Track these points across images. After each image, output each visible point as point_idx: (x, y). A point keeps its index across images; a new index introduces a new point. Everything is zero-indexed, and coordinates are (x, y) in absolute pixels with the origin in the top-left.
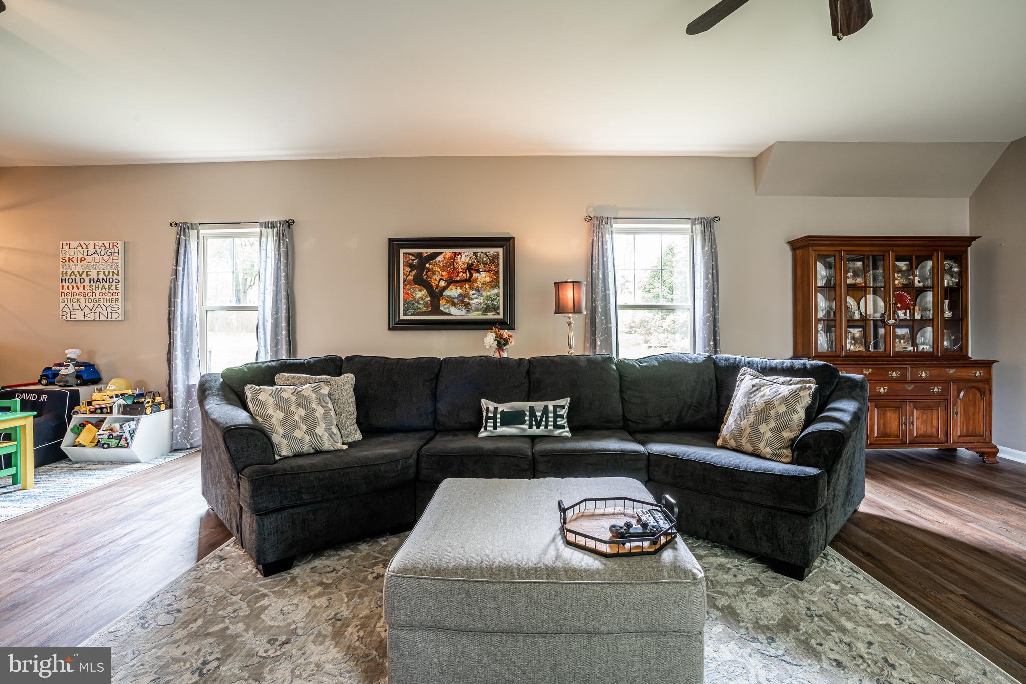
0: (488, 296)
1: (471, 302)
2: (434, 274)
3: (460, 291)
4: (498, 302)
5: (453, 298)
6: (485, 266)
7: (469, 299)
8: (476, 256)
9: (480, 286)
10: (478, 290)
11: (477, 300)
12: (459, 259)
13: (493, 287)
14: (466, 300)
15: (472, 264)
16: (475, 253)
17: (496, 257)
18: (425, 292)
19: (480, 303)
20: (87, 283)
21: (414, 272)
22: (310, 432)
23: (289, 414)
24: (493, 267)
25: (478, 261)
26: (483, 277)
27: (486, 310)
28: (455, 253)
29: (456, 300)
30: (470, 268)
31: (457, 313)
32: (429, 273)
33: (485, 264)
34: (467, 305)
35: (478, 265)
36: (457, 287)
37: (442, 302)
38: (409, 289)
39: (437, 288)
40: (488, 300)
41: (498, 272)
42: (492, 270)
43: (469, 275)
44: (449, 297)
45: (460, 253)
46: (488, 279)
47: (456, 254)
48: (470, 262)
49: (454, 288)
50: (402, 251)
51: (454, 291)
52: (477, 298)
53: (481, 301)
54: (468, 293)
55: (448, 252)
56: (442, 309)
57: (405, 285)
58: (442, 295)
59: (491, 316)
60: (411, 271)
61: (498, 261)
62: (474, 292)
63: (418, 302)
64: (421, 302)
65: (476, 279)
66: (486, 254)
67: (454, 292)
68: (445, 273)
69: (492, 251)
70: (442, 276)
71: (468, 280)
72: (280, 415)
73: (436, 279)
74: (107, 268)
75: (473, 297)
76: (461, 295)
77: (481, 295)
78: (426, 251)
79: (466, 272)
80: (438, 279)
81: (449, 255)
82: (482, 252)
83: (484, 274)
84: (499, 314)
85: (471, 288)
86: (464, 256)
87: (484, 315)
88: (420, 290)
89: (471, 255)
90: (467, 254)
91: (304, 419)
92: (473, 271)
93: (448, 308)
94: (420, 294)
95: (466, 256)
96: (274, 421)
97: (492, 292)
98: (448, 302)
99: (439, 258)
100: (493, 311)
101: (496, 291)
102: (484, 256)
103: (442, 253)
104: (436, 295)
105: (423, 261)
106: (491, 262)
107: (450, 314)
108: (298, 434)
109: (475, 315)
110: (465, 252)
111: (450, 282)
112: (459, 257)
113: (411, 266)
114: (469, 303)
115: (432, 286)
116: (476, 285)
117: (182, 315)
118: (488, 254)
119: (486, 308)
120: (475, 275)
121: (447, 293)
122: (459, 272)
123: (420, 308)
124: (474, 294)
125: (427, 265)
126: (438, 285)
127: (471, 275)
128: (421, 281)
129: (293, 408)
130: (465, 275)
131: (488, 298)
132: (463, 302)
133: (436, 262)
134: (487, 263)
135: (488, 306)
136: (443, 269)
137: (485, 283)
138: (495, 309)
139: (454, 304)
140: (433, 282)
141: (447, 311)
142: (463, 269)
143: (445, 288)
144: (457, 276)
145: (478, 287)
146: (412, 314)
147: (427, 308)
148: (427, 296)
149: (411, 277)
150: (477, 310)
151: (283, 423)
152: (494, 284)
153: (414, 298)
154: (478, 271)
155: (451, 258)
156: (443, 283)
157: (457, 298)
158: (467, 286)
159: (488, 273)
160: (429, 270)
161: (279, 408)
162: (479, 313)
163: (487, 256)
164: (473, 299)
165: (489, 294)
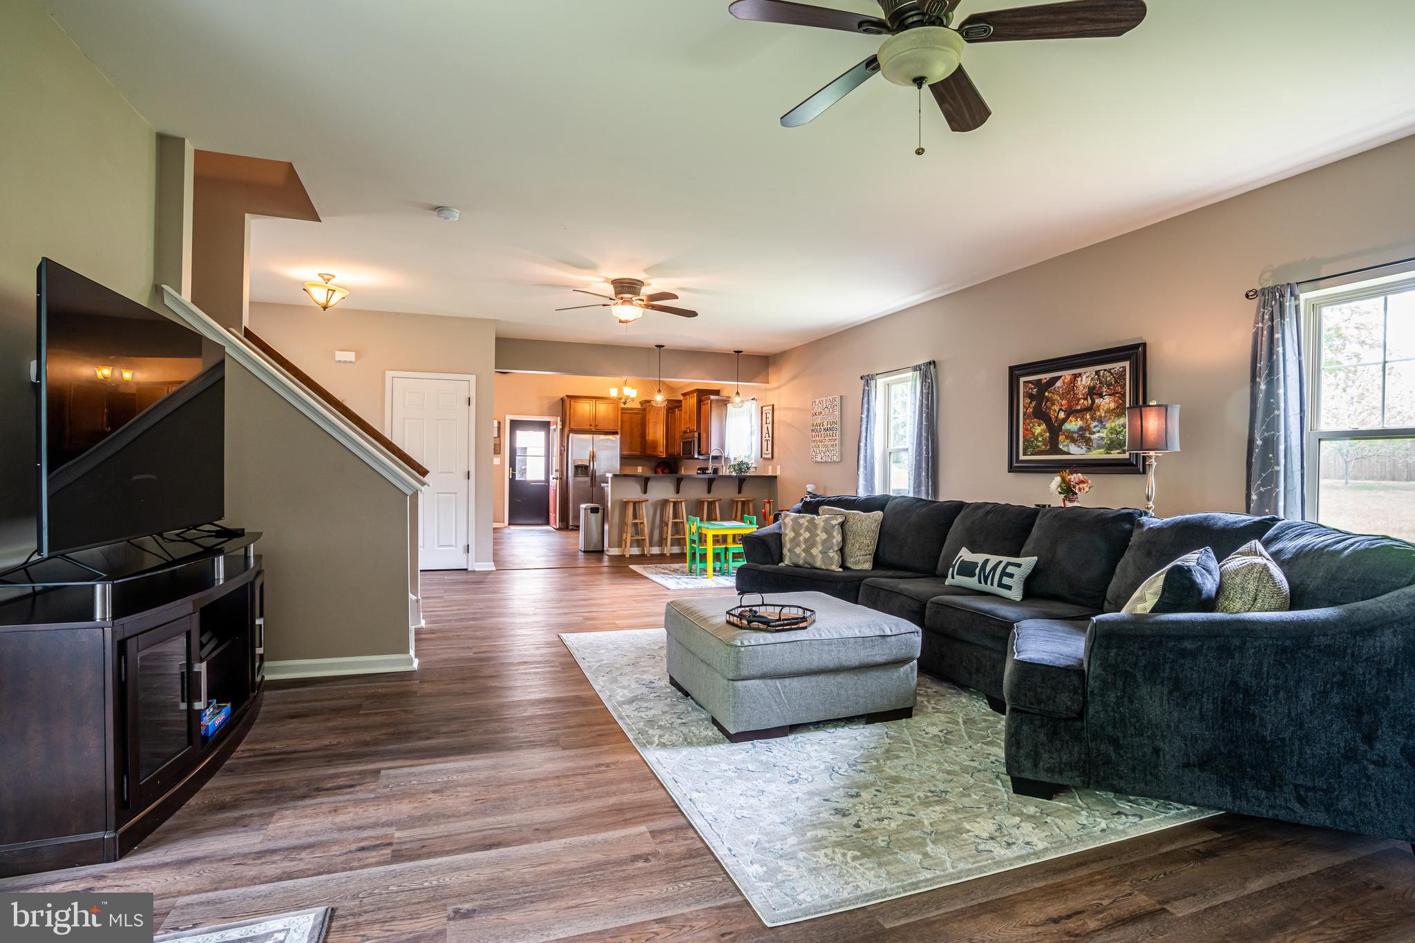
0: (1112, 428)
1: (1094, 437)
2: (1053, 404)
3: (1080, 423)
4: (1124, 436)
5: (1073, 432)
6: (1108, 389)
7: (1090, 434)
8: (1099, 376)
9: (1103, 415)
10: (1100, 421)
11: (1100, 434)
12: (1079, 383)
13: (1119, 415)
14: (1087, 435)
15: (1094, 387)
16: (1097, 373)
17: (1122, 375)
18: (1044, 426)
19: (1102, 438)
20: (822, 432)
21: (1034, 403)
22: (807, 550)
23: (798, 534)
24: (1118, 389)
25: (1100, 383)
26: (1106, 403)
27: (1110, 447)
28: (1075, 374)
29: (1076, 436)
30: (1093, 392)
31: (1077, 452)
32: (1048, 403)
33: (1109, 384)
34: (1088, 441)
35: (1100, 387)
36: (1077, 418)
37: (1061, 438)
38: (1029, 425)
39: (1056, 421)
40: (1112, 433)
41: (1124, 395)
42: (1117, 393)
43: (1090, 401)
44: (1068, 431)
45: (1080, 375)
46: (1112, 405)
47: (1076, 376)
48: (1092, 384)
49: (1073, 419)
50: (1022, 380)
51: (1073, 423)
52: (1099, 432)
53: (1103, 435)
54: (1089, 426)
55: (1067, 375)
56: (1061, 447)
57: (1024, 419)
58: (1061, 429)
59: (1115, 455)
60: (1030, 403)
61: (1125, 380)
62: (1096, 423)
63: (1037, 439)
64: (1040, 439)
65: (1098, 407)
66: (1109, 371)
67: (1073, 425)
68: (1064, 402)
69: (1117, 366)
70: (1062, 405)
71: (1089, 409)
72: (792, 535)
73: (1055, 411)
74: (831, 419)
75: (1095, 430)
76: (1081, 428)
77: (1104, 427)
78: (1045, 377)
79: (1086, 399)
80: (1057, 410)
81: (1068, 378)
82: (1105, 370)
83: (1107, 399)
84: (1124, 452)
85: (1093, 419)
86: (1084, 377)
87: (1107, 453)
88: (1039, 425)
89: (1092, 376)
90: (1088, 374)
91: (806, 541)
92: (1095, 397)
93: (1067, 446)
94: (1039, 429)
95: (1086, 378)
96: (787, 538)
97: (1117, 423)
98: (1067, 437)
99: (1059, 384)
100: (1117, 449)
101: (1122, 421)
102: (1108, 374)
103: (1061, 377)
104: (1055, 429)
105: (1044, 387)
106: (1116, 382)
107: (1069, 453)
108: (798, 550)
109: (1097, 454)
110: (1085, 373)
111: (1070, 412)
112: (1079, 379)
113: (1031, 396)
114: (1090, 439)
115: (1051, 418)
116: (1098, 414)
117: (866, 457)
118: (1112, 371)
119: (1110, 445)
120: (1097, 401)
121: (1067, 426)
122: (1079, 399)
123: (1038, 447)
124: (1095, 427)
125: (1047, 394)
126: (1057, 417)
127: (1093, 402)
128: (1041, 414)
129: (802, 531)
130: (1085, 402)
131: (1113, 431)
132: (1083, 437)
133: (1055, 389)
134: (1111, 384)
135: (1112, 441)
136: (1062, 397)
137: (1109, 411)
138: (1119, 445)
139: (1073, 441)
140: (1053, 415)
141: (1065, 449)
142: (1083, 395)
143: (1064, 420)
144: (1077, 404)
145: (1100, 416)
146: (1032, 454)
147: (1046, 445)
148: (1046, 431)
149: (1030, 410)
150: (1099, 447)
151: (792, 540)
152: (1119, 411)
153: (1033, 434)
154: (1101, 396)
155: (1071, 383)
156: (1062, 415)
157: (1077, 432)
158: (1088, 417)
159: (1112, 397)
160: (1048, 399)
161: (794, 530)
162: (1102, 450)
163: (1112, 374)
164: (1094, 433)
165: (1113, 425)
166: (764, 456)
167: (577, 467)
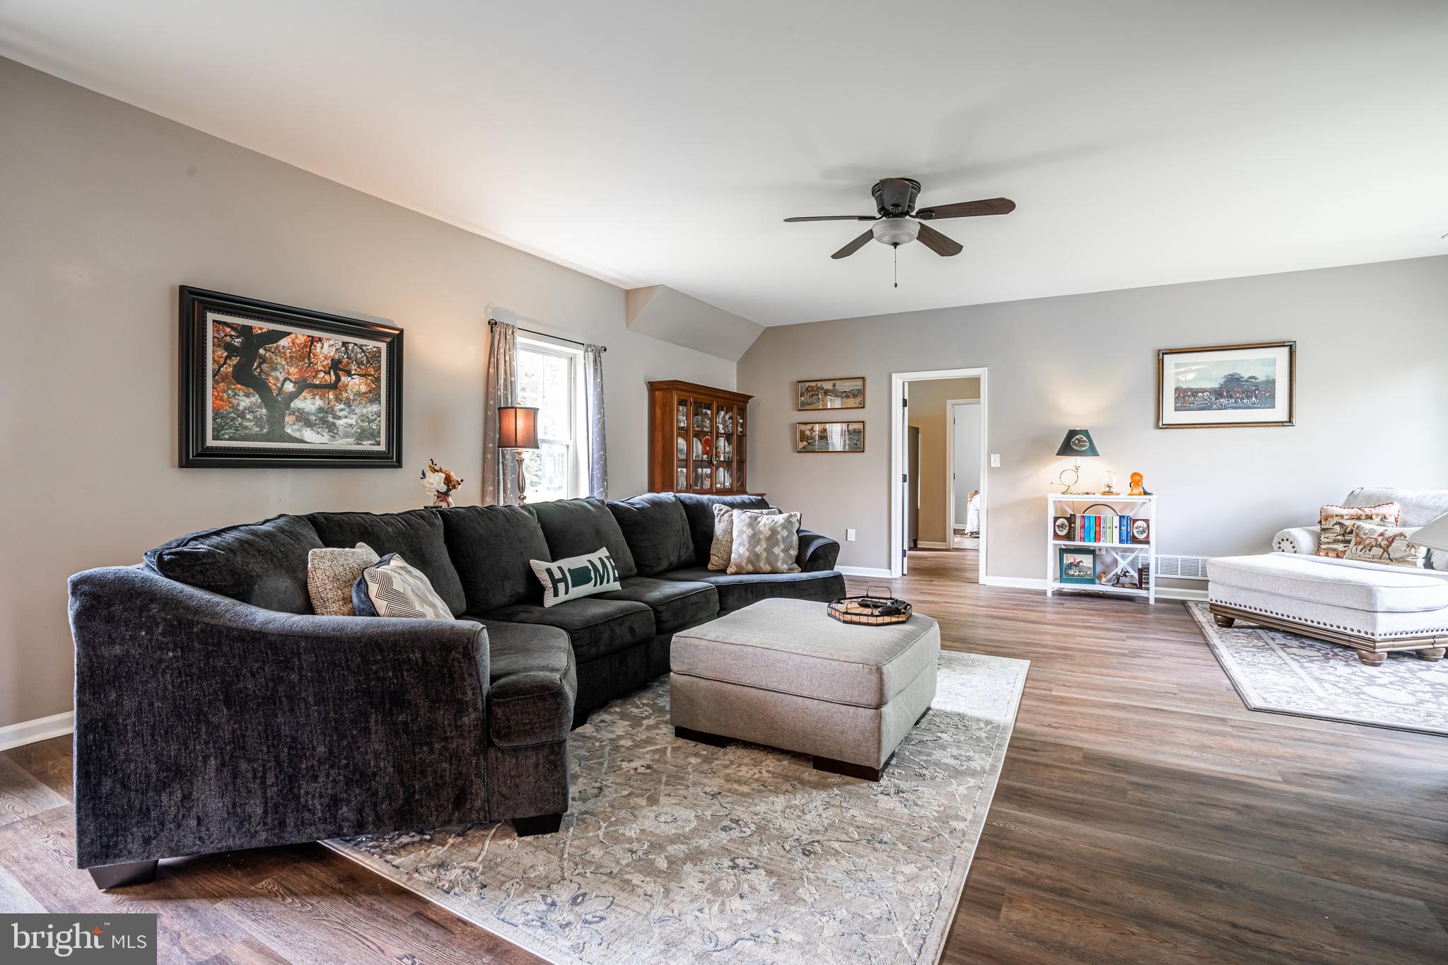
0: (363, 415)
1: (338, 422)
2: (274, 368)
3: (319, 402)
4: (379, 425)
5: (308, 413)
6: (359, 367)
7: (333, 418)
8: (347, 349)
9: (351, 397)
10: (348, 403)
11: (347, 421)
12: (318, 350)
13: (372, 401)
14: (330, 418)
15: (339, 361)
16: (344, 344)
17: (376, 356)
18: (256, 399)
19: (351, 425)
21: (235, 360)
24: (371, 371)
25: (348, 358)
26: (356, 384)
27: (361, 437)
28: (313, 337)
29: (313, 418)
30: (336, 366)
31: (314, 439)
32: (265, 366)
33: (359, 362)
34: (332, 428)
35: (348, 363)
36: (314, 395)
37: (289, 419)
38: (224, 391)
39: (279, 394)
40: (363, 421)
41: (378, 379)
42: (369, 375)
43: (333, 378)
44: (301, 411)
45: (320, 340)
46: (364, 388)
47: (313, 340)
48: (337, 357)
49: (309, 396)
50: (211, 317)
51: (309, 401)
52: (346, 417)
53: (353, 422)
54: (332, 408)
55: (300, 335)
56: (289, 431)
57: (216, 382)
58: (288, 407)
59: (367, 446)
60: (228, 357)
61: (379, 362)
62: (342, 406)
63: (242, 416)
64: (248, 416)
65: (345, 387)
66: (361, 347)
67: (308, 403)
68: (293, 370)
69: (370, 344)
70: (289, 373)
71: (332, 387)
73: (277, 379)
75: (341, 414)
76: (321, 410)
77: (353, 412)
78: (259, 326)
79: (329, 373)
80: (281, 379)
81: (301, 340)
82: (355, 344)
83: (357, 379)
84: (378, 444)
85: (338, 400)
86: (326, 345)
87: (358, 444)
88: (247, 395)
89: (338, 346)
90: (332, 342)
92: (341, 373)
93: (299, 430)
94: (247, 401)
95: (329, 346)
97: (369, 409)
98: (298, 419)
99: (284, 342)
100: (370, 439)
101: (375, 408)
102: (359, 350)
103: (289, 334)
104: (276, 407)
105: (256, 339)
106: (368, 362)
107: (302, 441)
109: (343, 444)
110: (328, 340)
111: (304, 386)
112: (319, 345)
113: (229, 348)
114: (334, 424)
115: (270, 390)
116: (345, 395)
118: (364, 348)
119: (360, 434)
120: (344, 379)
121: (297, 404)
122: (318, 372)
123: (246, 428)
124: (341, 410)
125: (261, 351)
126: (280, 390)
127: (338, 379)
128: (248, 378)
130: (327, 377)
131: (364, 418)
132: (324, 421)
133: (277, 347)
134: (362, 363)
135: (363, 431)
136: (291, 360)
137: (358, 394)
138: (374, 436)
139: (309, 424)
140: (271, 382)
141: (297, 435)
142: (323, 366)
143: (293, 396)
144: (315, 377)
145: (348, 399)
146: (231, 439)
147: (261, 427)
148: (260, 407)
149: (228, 369)
150: (347, 436)
152: (373, 397)
153: (235, 408)
154: (349, 373)
155: (305, 346)
156: (289, 387)
157: (314, 414)
158: (331, 396)
159: (363, 379)
160: (264, 360)
162: (351, 440)
163: (363, 351)
164: (340, 418)
165: (364, 411)
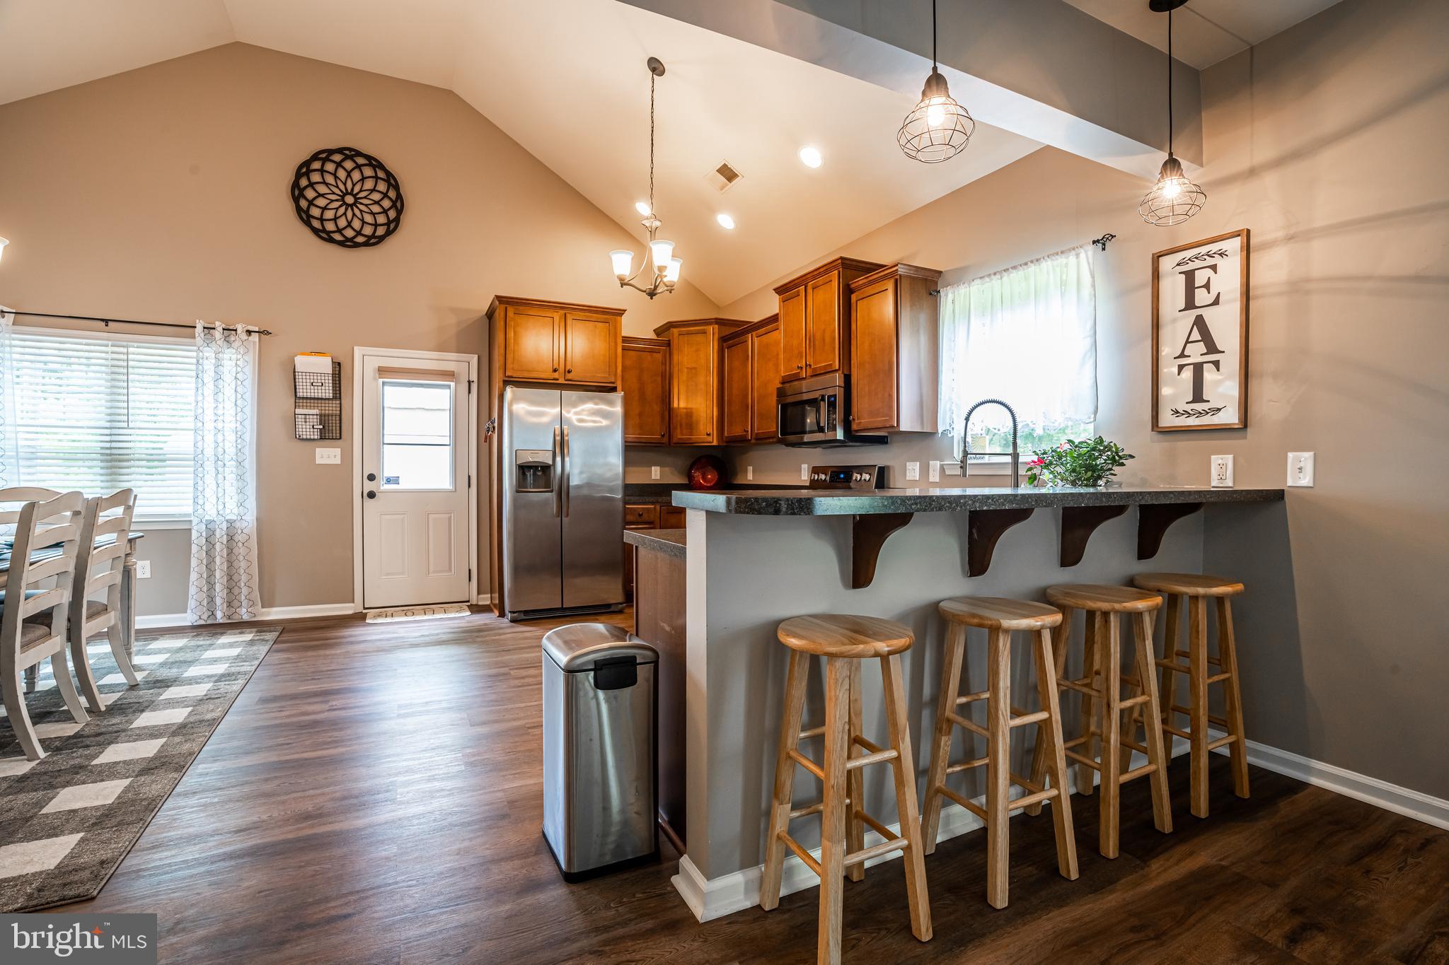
166: (1167, 420)
167: (523, 469)
